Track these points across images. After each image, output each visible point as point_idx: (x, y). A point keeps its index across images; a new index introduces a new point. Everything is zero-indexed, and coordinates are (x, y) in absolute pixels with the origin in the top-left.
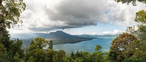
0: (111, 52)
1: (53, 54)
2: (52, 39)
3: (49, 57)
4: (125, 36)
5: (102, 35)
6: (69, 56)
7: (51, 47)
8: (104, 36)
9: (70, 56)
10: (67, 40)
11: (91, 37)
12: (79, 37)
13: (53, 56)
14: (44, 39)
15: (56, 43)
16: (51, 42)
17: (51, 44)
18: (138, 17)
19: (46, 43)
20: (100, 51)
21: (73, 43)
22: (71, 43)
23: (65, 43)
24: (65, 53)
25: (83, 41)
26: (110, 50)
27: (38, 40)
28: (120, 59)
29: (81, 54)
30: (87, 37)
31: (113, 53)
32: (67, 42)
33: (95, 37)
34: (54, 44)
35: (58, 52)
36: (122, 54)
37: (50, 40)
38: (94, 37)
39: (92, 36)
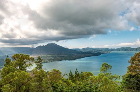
0: (130, 76)
1: (43, 76)
2: (41, 55)
3: (37, 82)
6: (66, 77)
7: (39, 67)
8: (118, 49)
9: (68, 77)
10: (62, 56)
12: (81, 52)
13: (43, 79)
14: (28, 56)
15: (47, 61)
16: (40, 59)
17: (39, 61)
19: (31, 62)
20: (108, 72)
21: (72, 60)
22: (69, 60)
23: (61, 60)
24: (60, 73)
25: (86, 57)
26: (128, 72)
27: (17, 57)
29: (82, 74)
30: (92, 51)
31: (133, 77)
33: (104, 51)
34: (44, 63)
35: (51, 73)
37: (38, 56)
38: (102, 52)
39: (100, 50)
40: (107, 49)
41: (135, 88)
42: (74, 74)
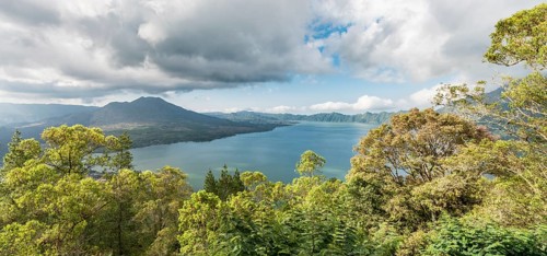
0: (359, 182)
4: (424, 122)
5: (308, 114)
8: (315, 117)
11: (269, 121)
18: (504, 43)
21: (203, 140)
25: (240, 133)
28: (400, 215)
29: (237, 179)
30: (255, 120)
31: (365, 184)
32: (180, 136)
33: (281, 120)
36: (408, 192)
38: (278, 122)
39: (273, 119)
40: (288, 116)
41: (371, 210)
42: (218, 178)
